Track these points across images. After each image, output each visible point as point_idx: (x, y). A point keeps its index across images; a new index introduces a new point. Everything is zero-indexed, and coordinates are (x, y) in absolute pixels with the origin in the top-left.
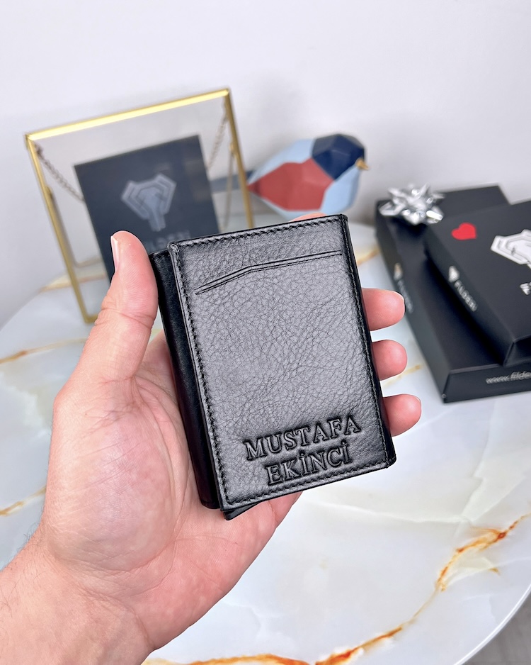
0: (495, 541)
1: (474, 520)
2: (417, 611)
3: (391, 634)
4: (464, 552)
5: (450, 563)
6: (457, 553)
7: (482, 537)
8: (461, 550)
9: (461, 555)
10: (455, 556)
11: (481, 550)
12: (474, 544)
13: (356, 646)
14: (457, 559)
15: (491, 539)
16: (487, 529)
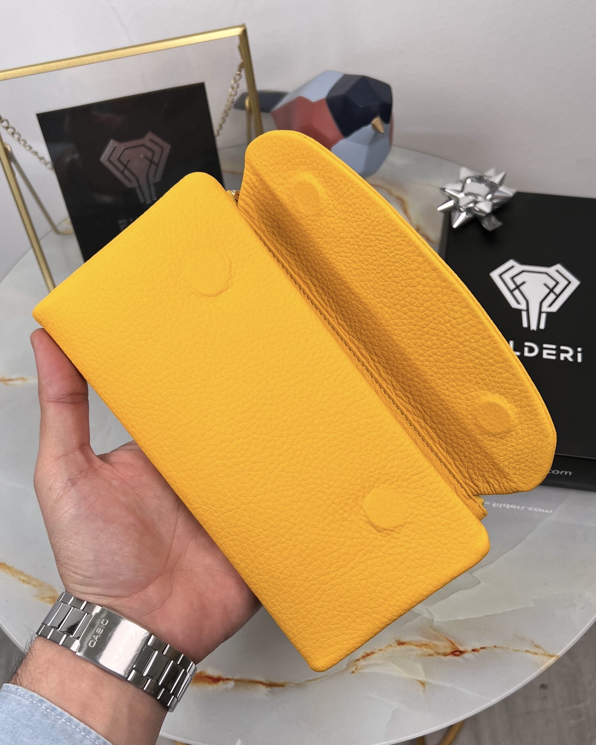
0: (445, 655)
2: (311, 678)
3: (271, 685)
4: (402, 647)
5: (381, 650)
6: (397, 644)
7: (435, 643)
8: (401, 643)
9: (399, 648)
10: (390, 646)
11: (424, 655)
12: (420, 645)
13: (230, 677)
14: (390, 650)
15: (442, 651)
16: (446, 638)
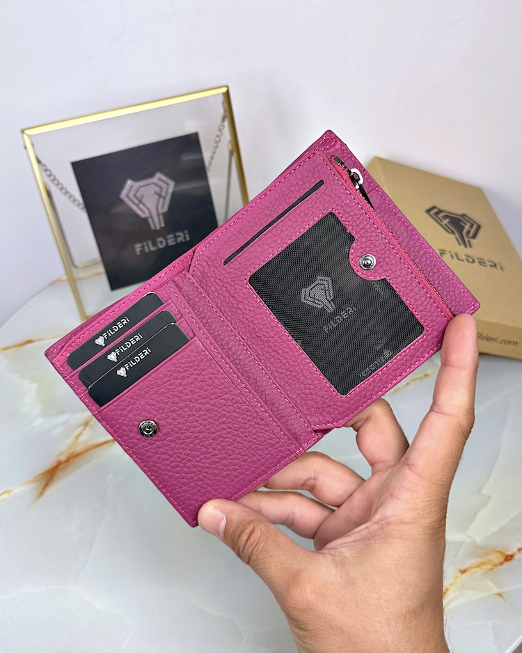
0: (501, 564)
1: (478, 540)
4: (467, 574)
5: (452, 584)
6: (459, 574)
7: (489, 558)
8: (463, 572)
9: (464, 576)
10: (457, 577)
11: (485, 572)
12: (479, 566)
14: (458, 581)
15: (497, 562)
16: (493, 550)
